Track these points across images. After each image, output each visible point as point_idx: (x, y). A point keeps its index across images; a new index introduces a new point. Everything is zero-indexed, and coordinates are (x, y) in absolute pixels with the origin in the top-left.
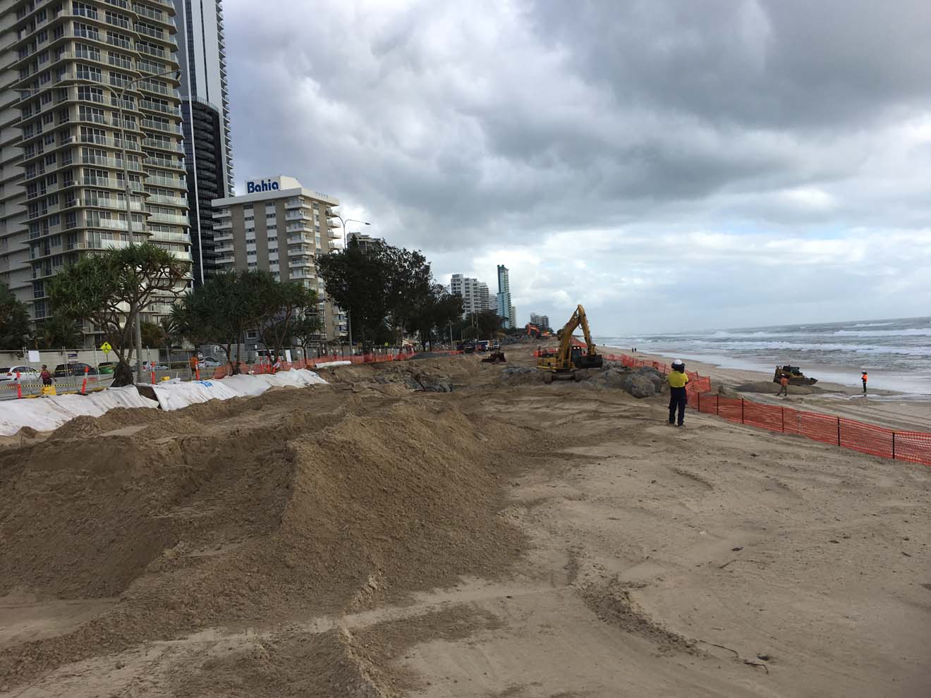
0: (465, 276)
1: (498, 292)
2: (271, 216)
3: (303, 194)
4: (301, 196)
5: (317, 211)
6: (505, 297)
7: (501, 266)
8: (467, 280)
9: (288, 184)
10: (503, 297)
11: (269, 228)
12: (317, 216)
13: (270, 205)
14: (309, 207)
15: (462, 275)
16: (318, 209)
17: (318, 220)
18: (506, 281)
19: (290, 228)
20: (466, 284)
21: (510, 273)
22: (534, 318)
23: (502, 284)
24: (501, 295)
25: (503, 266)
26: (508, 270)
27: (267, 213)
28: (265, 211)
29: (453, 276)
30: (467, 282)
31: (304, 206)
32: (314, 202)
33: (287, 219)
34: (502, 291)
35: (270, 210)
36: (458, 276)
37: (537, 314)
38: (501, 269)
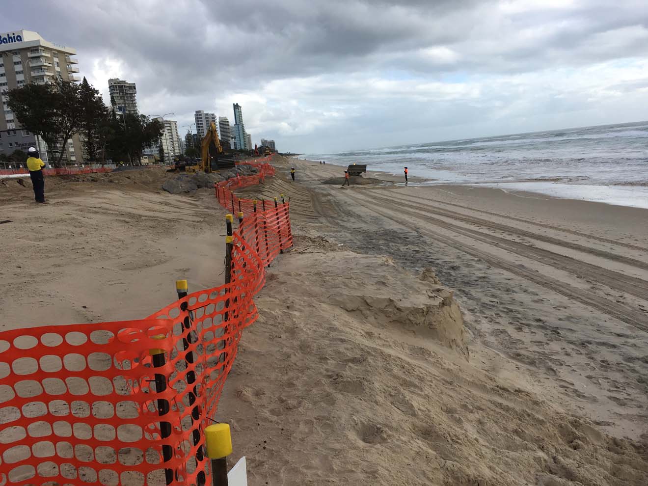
0: (205, 112)
1: (235, 123)
2: (17, 63)
3: (42, 45)
4: (41, 46)
5: (57, 59)
6: (240, 127)
7: (235, 104)
8: (207, 114)
9: (30, 37)
10: (238, 127)
11: (17, 73)
12: (58, 63)
13: (16, 54)
14: (49, 55)
15: (203, 111)
16: (58, 57)
17: (58, 66)
18: (240, 116)
19: (34, 73)
20: (206, 118)
21: (242, 109)
22: (264, 142)
23: (237, 117)
24: (237, 126)
25: (237, 104)
26: (241, 107)
27: (14, 61)
28: (12, 59)
29: (196, 112)
30: (207, 116)
31: (44, 54)
32: (53, 51)
33: (31, 65)
34: (238, 123)
35: (16, 59)
36: (200, 111)
37: (265, 140)
38: (236, 107)
